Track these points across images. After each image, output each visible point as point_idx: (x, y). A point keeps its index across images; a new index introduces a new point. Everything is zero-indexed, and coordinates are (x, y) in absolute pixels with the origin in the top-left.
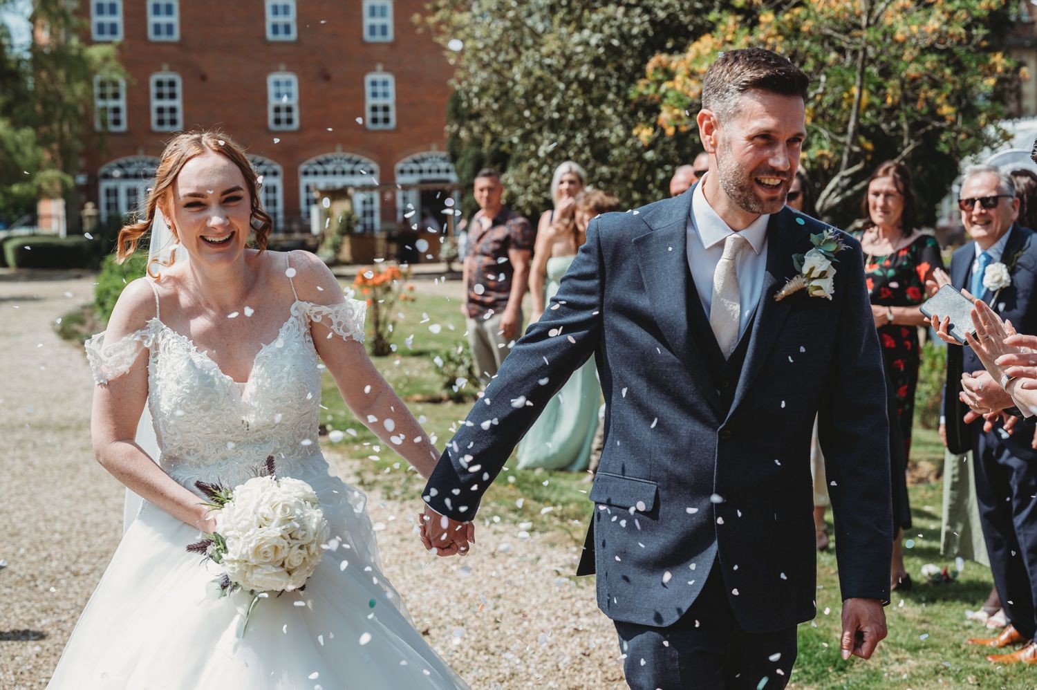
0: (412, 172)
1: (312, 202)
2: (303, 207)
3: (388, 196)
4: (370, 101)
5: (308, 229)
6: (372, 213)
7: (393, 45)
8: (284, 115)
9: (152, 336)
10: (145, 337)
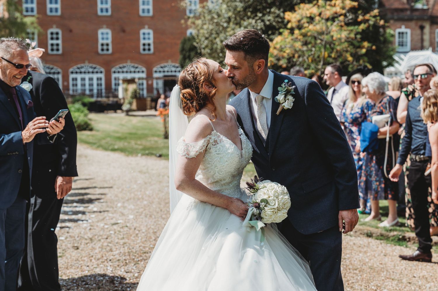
0: (160, 72)
1: (117, 85)
2: (113, 87)
3: (150, 82)
4: (142, 42)
5: (116, 96)
6: (143, 90)
7: (152, 18)
8: (105, 47)
9: (213, 138)
10: (210, 138)
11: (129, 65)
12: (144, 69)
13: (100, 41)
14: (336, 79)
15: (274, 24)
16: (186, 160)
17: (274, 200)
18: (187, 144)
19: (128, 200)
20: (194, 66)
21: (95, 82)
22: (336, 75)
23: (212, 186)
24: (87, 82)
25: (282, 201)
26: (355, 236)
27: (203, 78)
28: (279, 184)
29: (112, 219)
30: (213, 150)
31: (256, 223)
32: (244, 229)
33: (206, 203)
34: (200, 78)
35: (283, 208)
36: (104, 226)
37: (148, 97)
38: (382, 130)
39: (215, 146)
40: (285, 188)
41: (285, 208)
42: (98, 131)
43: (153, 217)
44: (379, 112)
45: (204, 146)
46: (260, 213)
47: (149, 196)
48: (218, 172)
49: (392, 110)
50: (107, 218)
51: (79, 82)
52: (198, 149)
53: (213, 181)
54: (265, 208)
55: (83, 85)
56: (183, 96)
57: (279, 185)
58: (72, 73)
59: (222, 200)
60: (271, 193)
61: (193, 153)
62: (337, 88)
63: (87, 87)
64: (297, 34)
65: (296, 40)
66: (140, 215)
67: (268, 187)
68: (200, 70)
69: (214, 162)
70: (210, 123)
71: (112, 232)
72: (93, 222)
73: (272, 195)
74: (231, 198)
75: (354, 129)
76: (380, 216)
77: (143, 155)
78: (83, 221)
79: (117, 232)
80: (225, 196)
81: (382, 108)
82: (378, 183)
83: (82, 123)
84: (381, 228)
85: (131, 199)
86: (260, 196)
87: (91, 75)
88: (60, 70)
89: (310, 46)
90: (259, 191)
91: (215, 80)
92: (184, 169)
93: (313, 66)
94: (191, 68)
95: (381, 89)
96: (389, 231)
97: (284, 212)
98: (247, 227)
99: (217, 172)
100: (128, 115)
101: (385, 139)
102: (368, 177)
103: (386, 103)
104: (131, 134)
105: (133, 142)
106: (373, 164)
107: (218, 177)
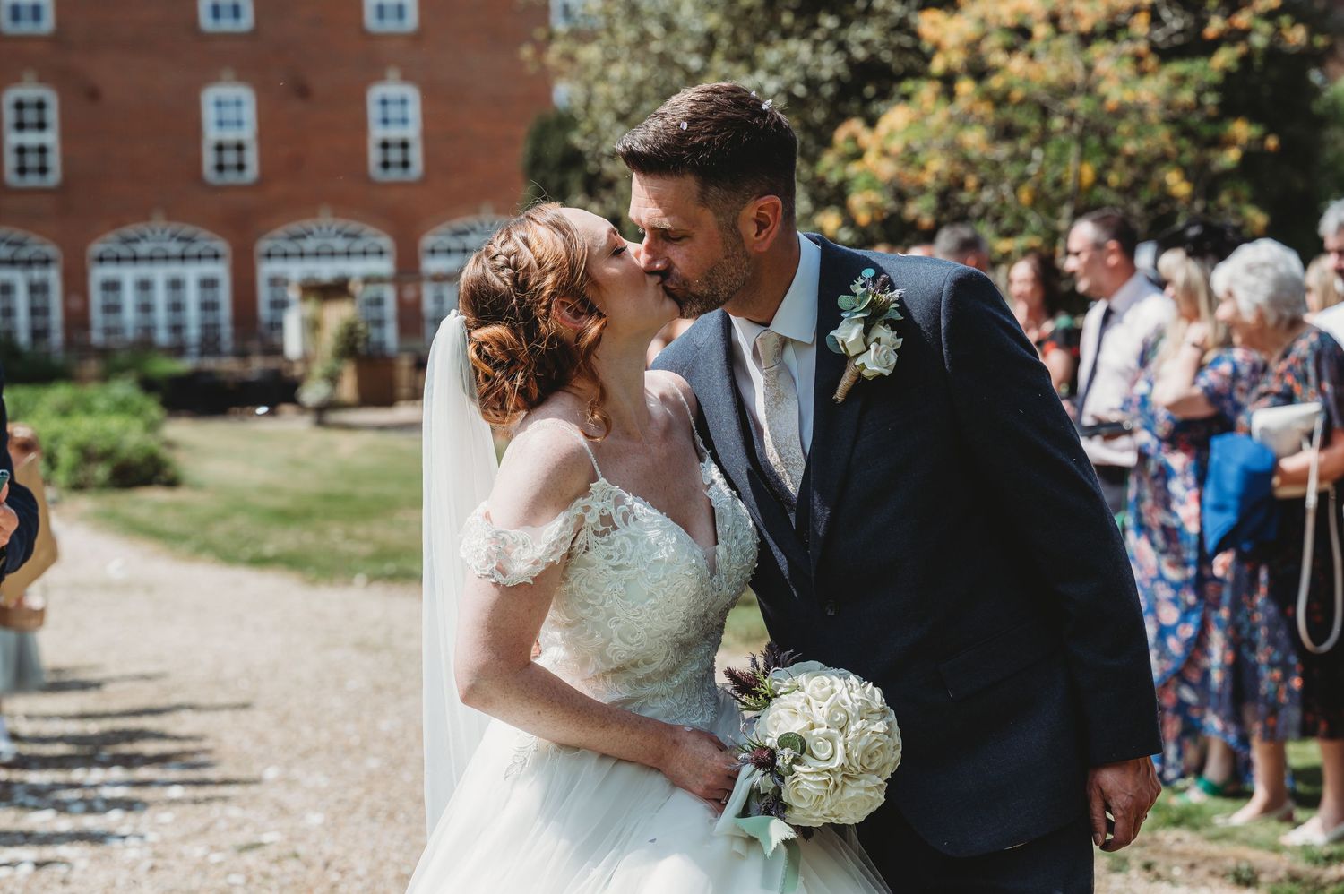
0: (449, 251)
1: (280, 305)
2: (264, 311)
3: (409, 294)
4: (377, 133)
5: (276, 350)
6: (379, 323)
7: (416, 38)
8: (230, 157)
9: (597, 506)
10: (587, 509)
11: (325, 227)
12: (386, 242)
13: (212, 134)
14: (1114, 269)
15: (887, 56)
16: (493, 594)
17: (831, 740)
18: (498, 533)
19: (305, 755)
20: (517, 236)
21: (192, 296)
22: (1112, 252)
23: (600, 688)
24: (160, 297)
25: (862, 743)
26: (1188, 884)
27: (550, 279)
28: (852, 677)
29: (240, 828)
30: (595, 556)
31: (766, 826)
32: (720, 846)
33: (578, 749)
34: (539, 282)
35: (865, 770)
36: (205, 857)
37: (401, 350)
38: (1290, 464)
39: (605, 539)
40: (878, 692)
41: (873, 767)
42: (198, 487)
43: (401, 817)
44: (1278, 395)
45: (563, 539)
46: (778, 790)
47: (390, 740)
48: (620, 637)
49: (1327, 386)
50: (222, 825)
51: (129, 297)
52: (541, 554)
53: (603, 667)
54: (796, 767)
55: (146, 308)
56: (479, 351)
57: (854, 679)
58: (101, 259)
59: (636, 738)
60: (820, 713)
61: (523, 566)
62: (1117, 302)
63: (161, 315)
64: (967, 95)
65: (964, 121)
66: (351, 812)
67: (808, 690)
68: (540, 251)
69: (604, 598)
70: (582, 450)
71: (237, 879)
72: (164, 841)
73: (823, 721)
74: (671, 728)
75: (1178, 461)
76: (1289, 804)
77: (373, 578)
78: (124, 837)
79: (258, 879)
80: (648, 720)
81: (1289, 380)
82: (1277, 674)
83: (138, 458)
84: (1293, 850)
85: (317, 749)
86: (778, 722)
87: (175, 269)
88: (51, 250)
89: (1023, 144)
90: (775, 703)
91: (596, 284)
92: (489, 629)
93: (1034, 220)
94: (503, 244)
95: (1287, 305)
96: (1322, 862)
97: (870, 784)
98: (733, 837)
99: (615, 635)
100: (321, 423)
101: (1303, 499)
102: (1245, 650)
103: (1304, 360)
104: (328, 498)
105: (336, 532)
106: (1260, 599)
107: (620, 650)
